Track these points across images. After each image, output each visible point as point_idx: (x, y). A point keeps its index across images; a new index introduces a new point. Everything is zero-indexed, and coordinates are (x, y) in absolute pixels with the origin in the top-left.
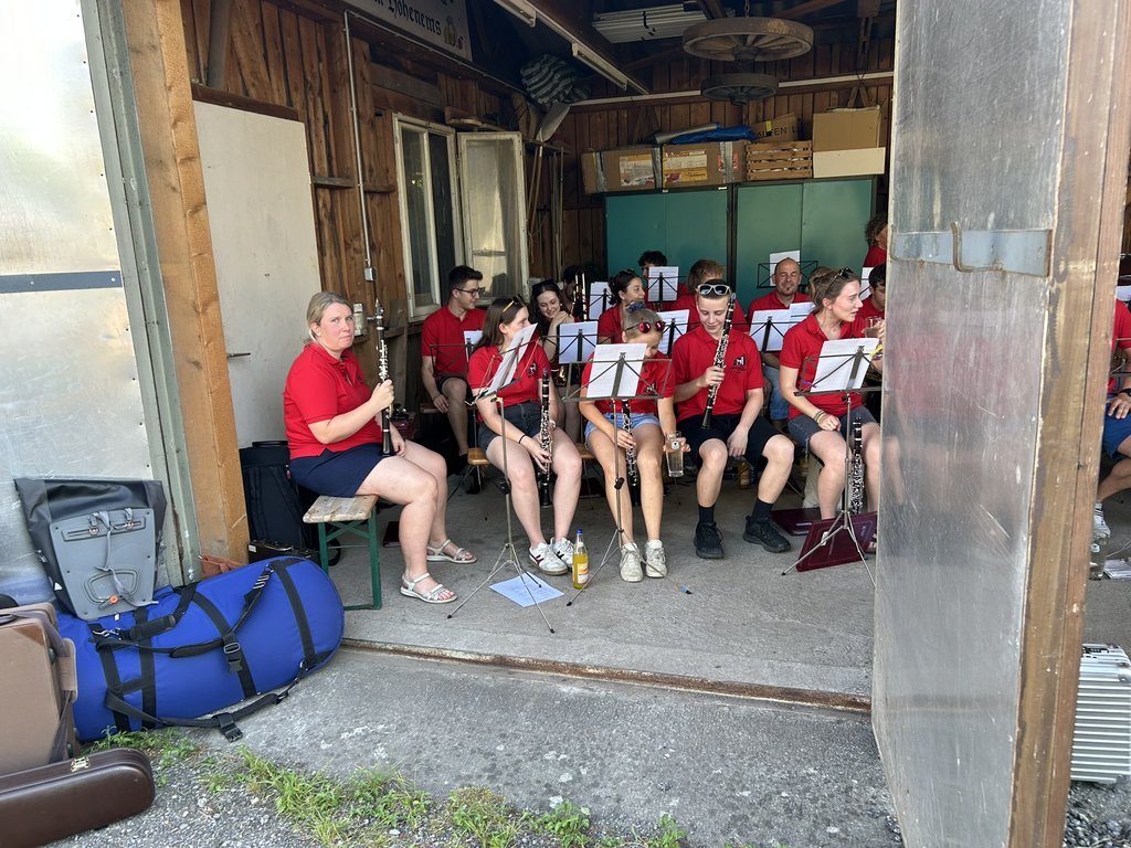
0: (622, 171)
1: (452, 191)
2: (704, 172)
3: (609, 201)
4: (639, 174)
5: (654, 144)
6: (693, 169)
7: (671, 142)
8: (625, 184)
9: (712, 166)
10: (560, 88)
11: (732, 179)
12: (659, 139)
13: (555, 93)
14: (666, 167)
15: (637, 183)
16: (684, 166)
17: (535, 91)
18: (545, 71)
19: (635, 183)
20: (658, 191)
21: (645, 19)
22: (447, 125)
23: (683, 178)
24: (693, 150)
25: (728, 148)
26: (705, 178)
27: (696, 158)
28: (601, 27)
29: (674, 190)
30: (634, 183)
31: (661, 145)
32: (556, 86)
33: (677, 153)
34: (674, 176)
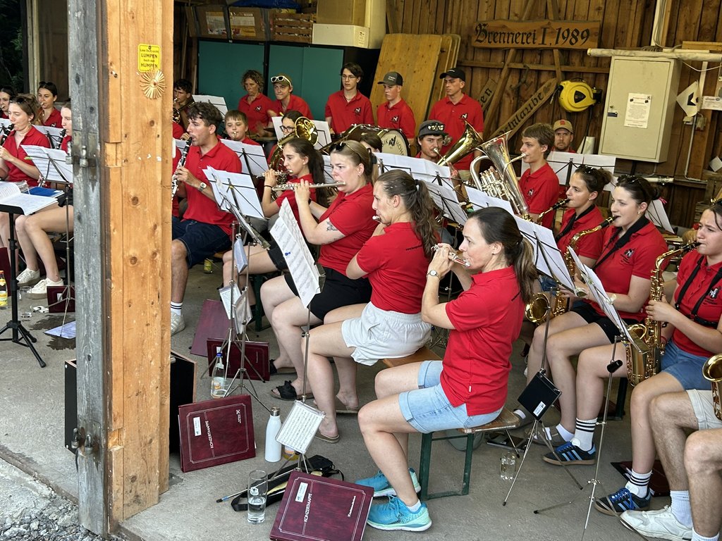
0: (208, 23)
2: (254, 30)
3: (202, 43)
4: (217, 27)
5: (224, 5)
6: (247, 27)
8: (210, 33)
9: (257, 26)
11: (270, 38)
12: (228, 2)
14: (232, 23)
16: (242, 24)
19: (216, 33)
20: (226, 41)
23: (242, 34)
24: (246, 12)
25: (266, 14)
26: (254, 35)
27: (248, 19)
29: (237, 41)
31: (228, 6)
33: (238, 14)
34: (237, 31)
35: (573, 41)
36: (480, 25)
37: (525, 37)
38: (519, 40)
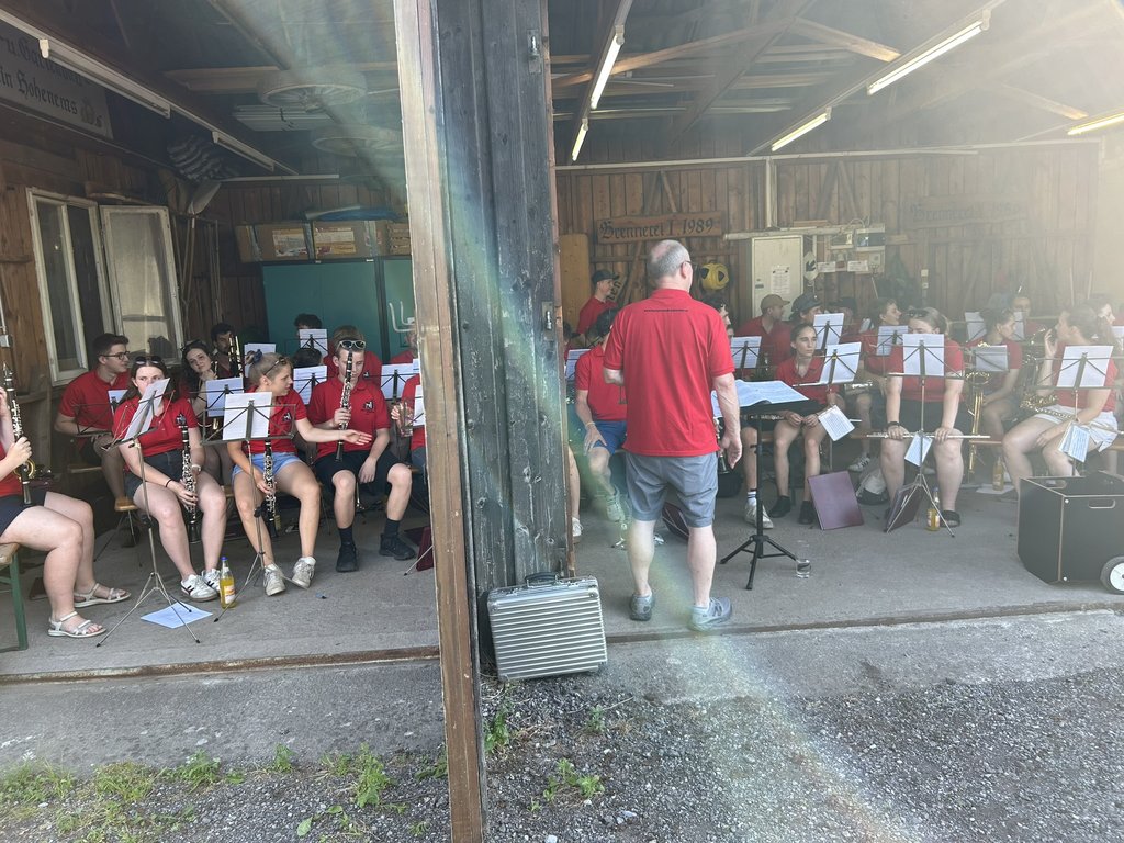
0: (276, 243)
1: (97, 260)
2: (353, 246)
3: (266, 270)
4: (292, 246)
5: (305, 220)
6: (342, 243)
7: (319, 219)
8: (280, 255)
9: (358, 241)
10: (209, 166)
11: (378, 253)
12: (309, 216)
13: (204, 170)
14: (317, 241)
15: (292, 254)
16: (334, 240)
17: (184, 168)
18: (192, 150)
20: (311, 261)
21: (282, 114)
22: (89, 198)
23: (334, 251)
24: (339, 226)
25: (371, 227)
26: (354, 251)
27: (344, 234)
28: (241, 117)
29: (325, 261)
30: (288, 253)
31: (311, 221)
32: (205, 164)
33: (327, 229)
34: (325, 249)
35: (700, 229)
36: (605, 223)
37: (653, 231)
38: (647, 233)
